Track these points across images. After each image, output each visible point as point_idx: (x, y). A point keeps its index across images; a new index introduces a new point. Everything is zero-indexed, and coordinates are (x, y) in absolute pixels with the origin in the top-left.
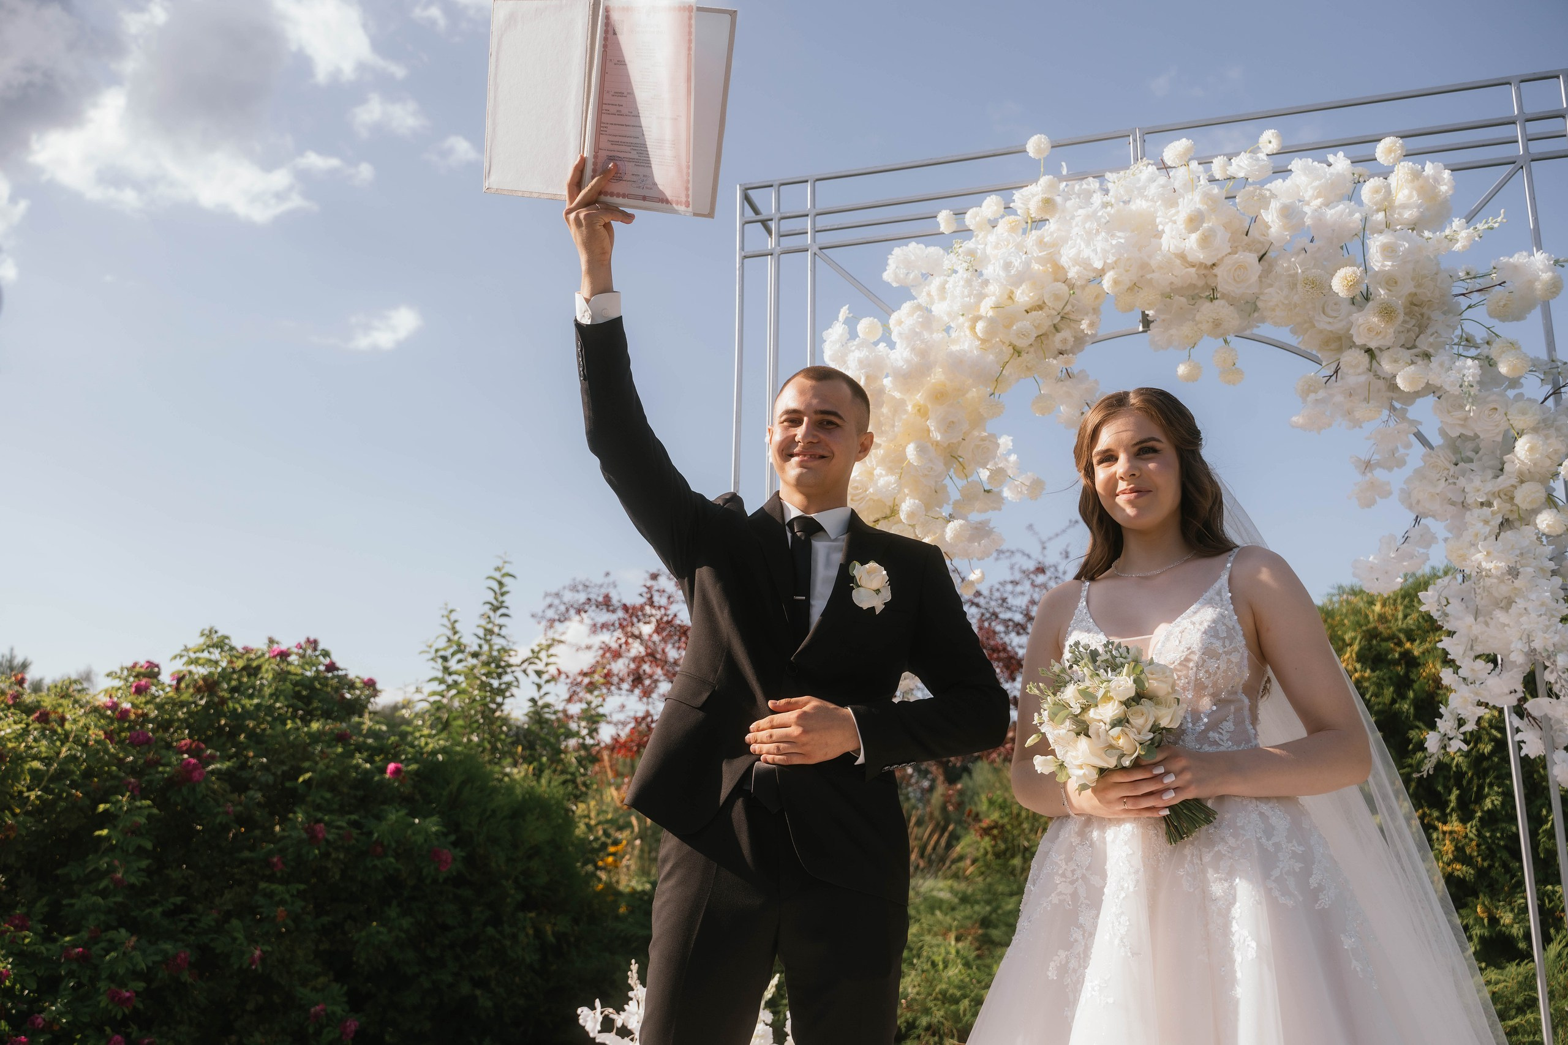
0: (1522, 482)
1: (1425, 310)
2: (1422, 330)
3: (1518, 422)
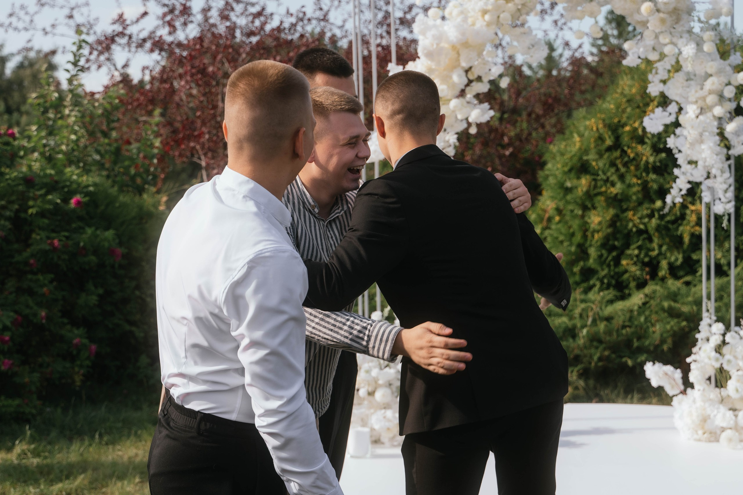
0: (709, 94)
1: (680, 12)
2: (678, 20)
3: (710, 71)
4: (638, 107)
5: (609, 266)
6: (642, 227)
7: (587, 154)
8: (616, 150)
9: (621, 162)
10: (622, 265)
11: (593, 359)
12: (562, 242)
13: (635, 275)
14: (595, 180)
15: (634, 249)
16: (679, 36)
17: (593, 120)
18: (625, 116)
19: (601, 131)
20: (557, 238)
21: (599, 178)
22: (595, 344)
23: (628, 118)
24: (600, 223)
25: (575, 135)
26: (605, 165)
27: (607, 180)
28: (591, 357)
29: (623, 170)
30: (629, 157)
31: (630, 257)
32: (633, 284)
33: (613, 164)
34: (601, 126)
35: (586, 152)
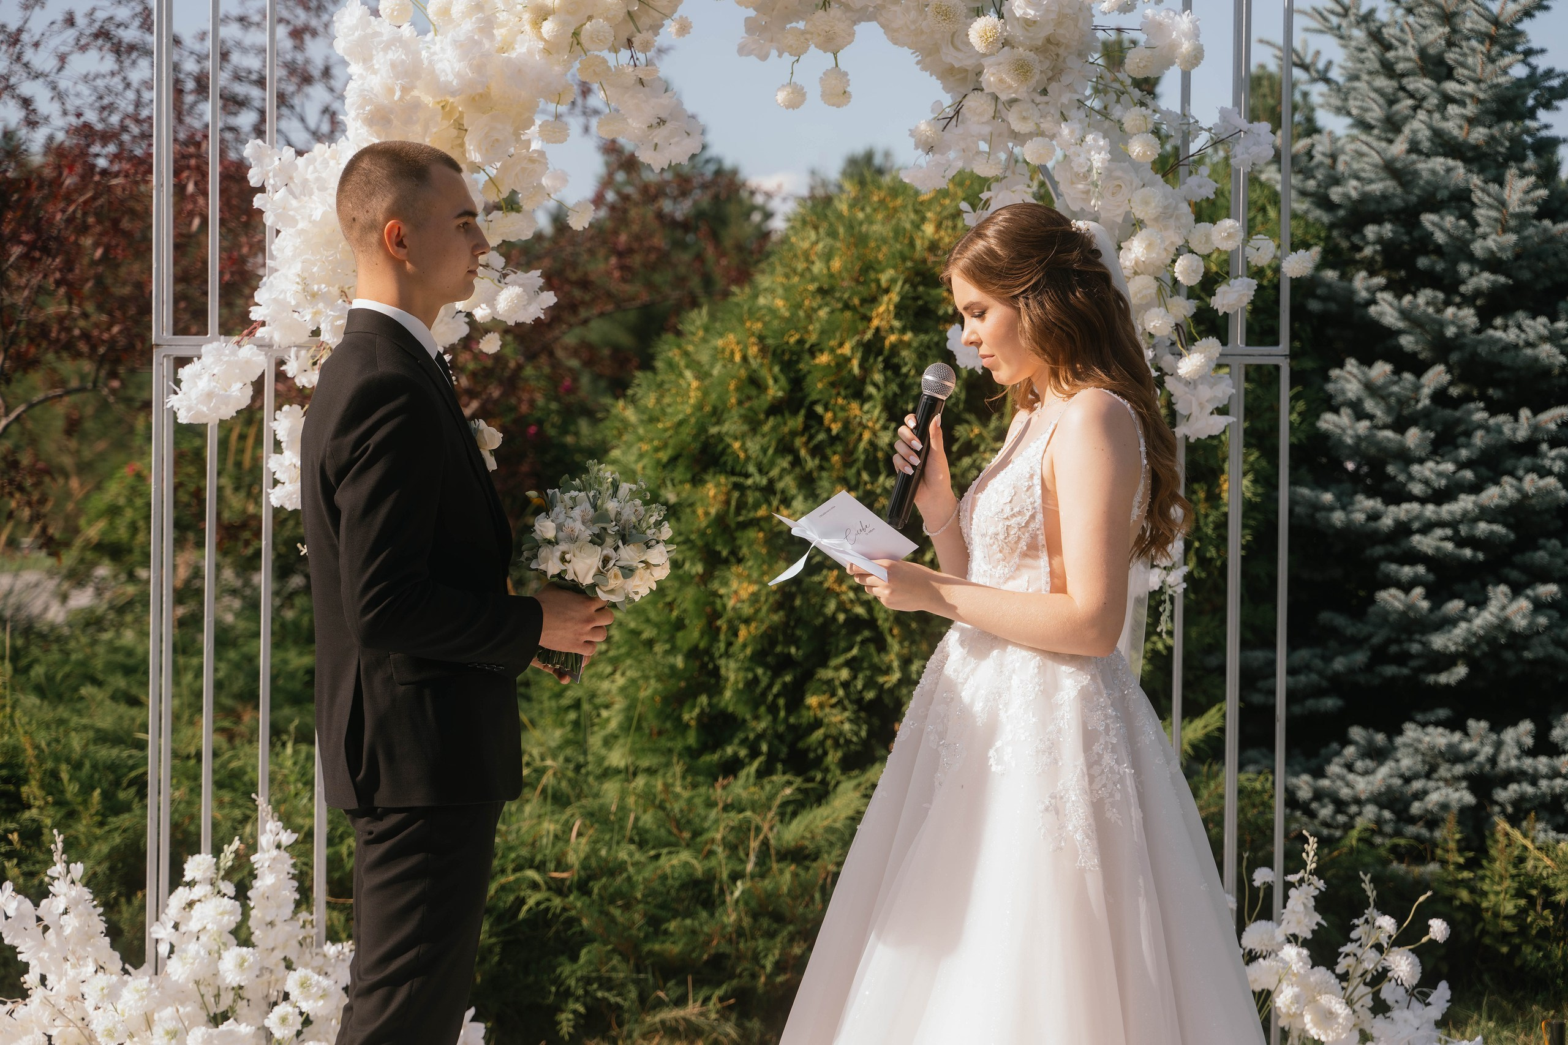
0: (1136, 273)
1: (1061, 51)
2: (1056, 73)
3: (1139, 213)
4: (847, 306)
5: (773, 709)
6: (860, 610)
7: (719, 422)
8: (795, 412)
9: (806, 444)
10: (809, 708)
11: (764, 967)
12: (650, 643)
13: (841, 733)
14: (737, 486)
15: (837, 668)
16: (1058, 116)
17: (731, 337)
18: (814, 328)
19: (754, 363)
20: (636, 633)
21: (750, 482)
22: (765, 922)
23: (823, 332)
24: (754, 598)
25: (688, 374)
26: (764, 451)
27: (769, 490)
28: (756, 958)
29: (811, 463)
30: (829, 430)
31: (829, 687)
32: (833, 757)
33: (785, 447)
34: (753, 350)
35: (718, 414)
